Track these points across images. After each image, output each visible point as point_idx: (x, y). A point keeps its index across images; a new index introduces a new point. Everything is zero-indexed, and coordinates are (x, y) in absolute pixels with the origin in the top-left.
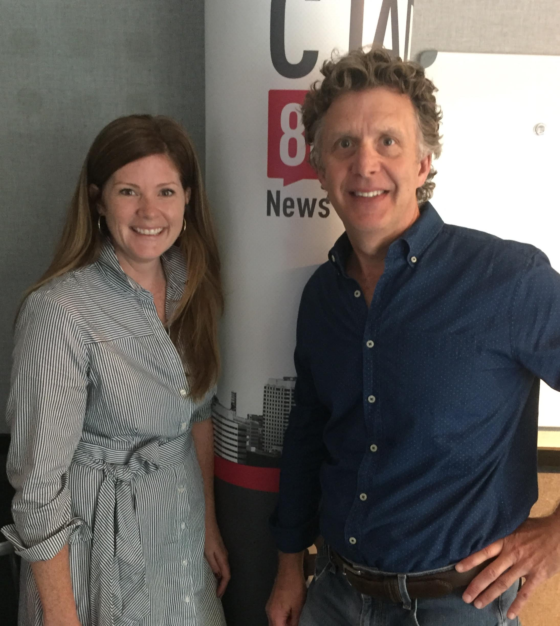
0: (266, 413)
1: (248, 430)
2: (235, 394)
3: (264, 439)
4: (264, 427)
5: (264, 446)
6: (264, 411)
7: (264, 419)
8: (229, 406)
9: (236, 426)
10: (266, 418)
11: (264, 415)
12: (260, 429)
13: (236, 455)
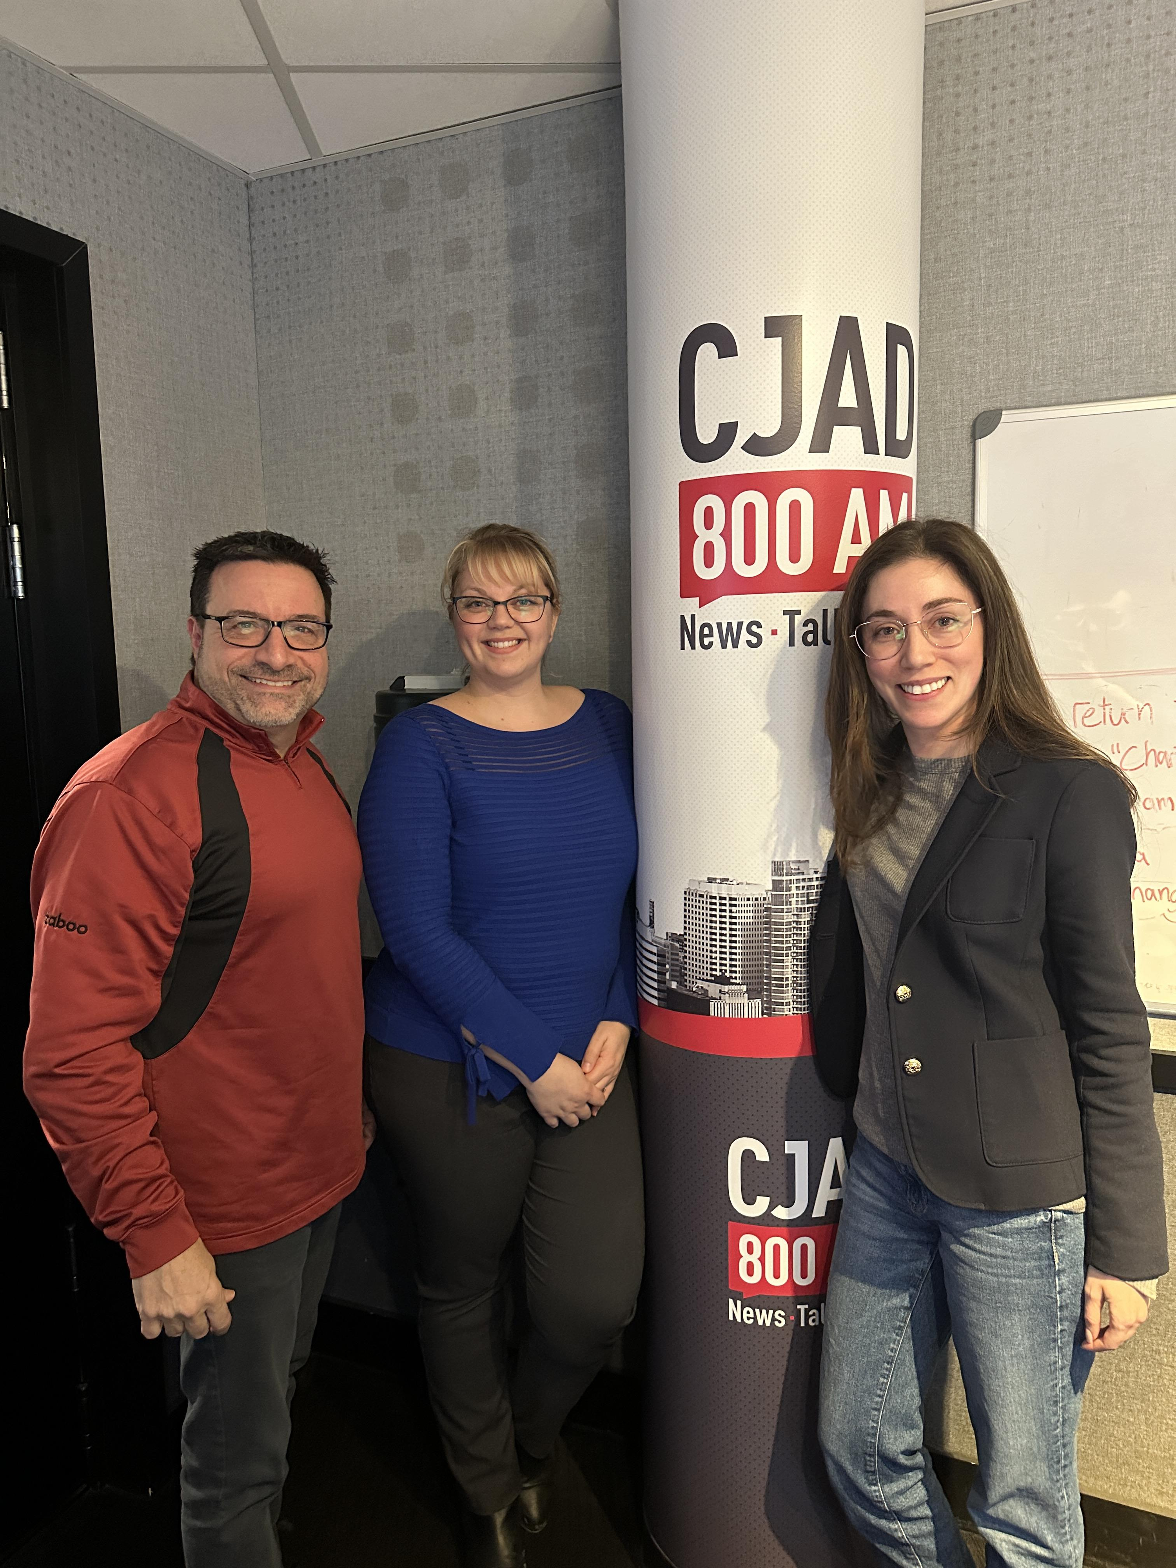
0: (687, 931)
1: (667, 955)
2: (653, 903)
3: (686, 969)
4: (686, 951)
5: (686, 980)
6: (685, 928)
7: (685, 940)
8: (648, 923)
9: (655, 950)
10: (686, 937)
11: (685, 934)
12: (682, 955)
13: (655, 993)
